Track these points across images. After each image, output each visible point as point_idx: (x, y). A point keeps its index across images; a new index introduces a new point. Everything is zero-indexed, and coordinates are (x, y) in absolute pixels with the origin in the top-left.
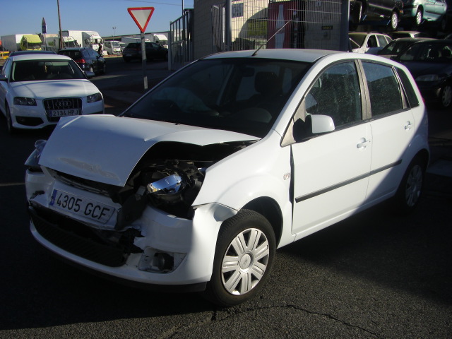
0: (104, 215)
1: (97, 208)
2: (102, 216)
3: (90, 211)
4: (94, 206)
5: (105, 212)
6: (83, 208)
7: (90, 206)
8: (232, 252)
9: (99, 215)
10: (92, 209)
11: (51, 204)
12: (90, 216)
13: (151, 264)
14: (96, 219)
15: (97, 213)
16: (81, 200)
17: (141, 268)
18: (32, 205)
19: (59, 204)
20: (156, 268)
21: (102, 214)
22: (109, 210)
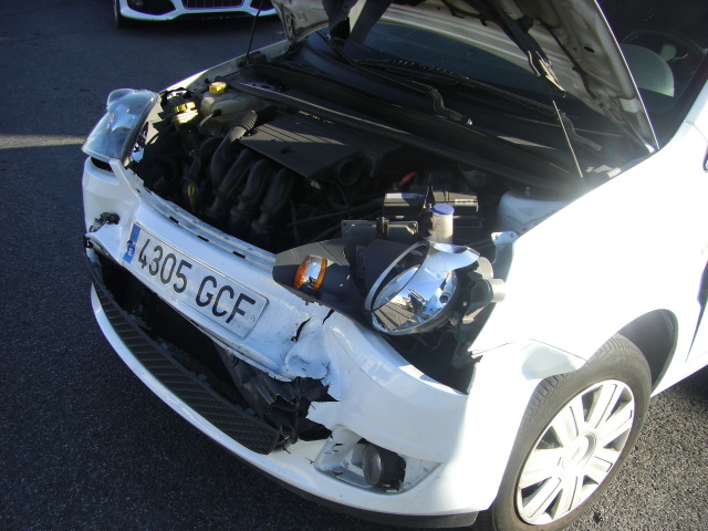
0: (242, 313)
1: (226, 294)
2: (237, 315)
3: (210, 296)
4: (221, 284)
5: (244, 305)
6: (193, 287)
7: (209, 283)
8: (551, 440)
9: (230, 311)
10: (214, 292)
11: (128, 258)
12: (208, 309)
13: (349, 459)
14: (222, 320)
15: (226, 304)
16: (189, 266)
17: (322, 467)
18: (91, 246)
19: (144, 261)
20: (360, 472)
21: (236, 309)
22: (253, 302)
